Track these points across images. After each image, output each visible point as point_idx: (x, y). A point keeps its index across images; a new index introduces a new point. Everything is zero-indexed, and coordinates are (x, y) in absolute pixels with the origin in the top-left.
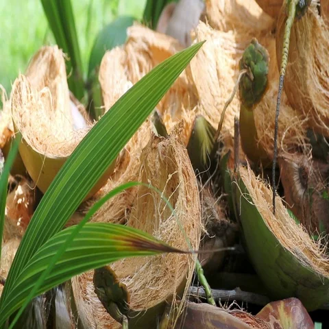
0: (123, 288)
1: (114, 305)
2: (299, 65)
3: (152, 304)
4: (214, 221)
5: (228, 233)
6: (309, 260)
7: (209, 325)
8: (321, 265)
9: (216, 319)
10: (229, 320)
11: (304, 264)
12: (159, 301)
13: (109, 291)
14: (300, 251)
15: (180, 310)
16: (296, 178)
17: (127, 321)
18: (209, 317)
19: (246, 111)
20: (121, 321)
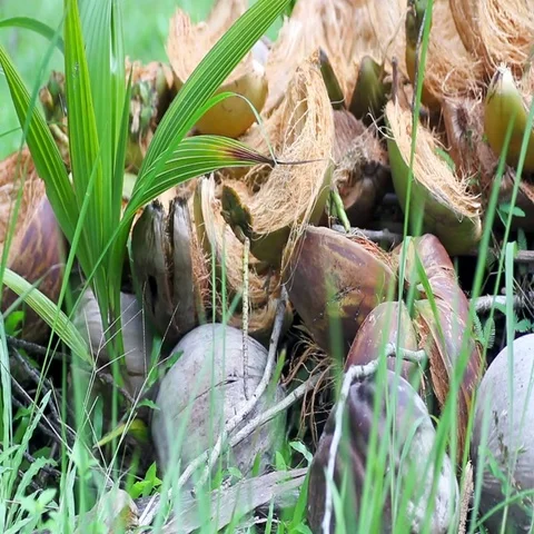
1: (238, 227)
2: (470, 4)
3: (275, 228)
4: (363, 159)
5: (379, 172)
7: (327, 248)
8: (461, 204)
9: (333, 242)
10: (346, 244)
11: (441, 200)
12: (282, 225)
13: (233, 213)
14: (438, 187)
15: (299, 234)
16: (454, 119)
17: (248, 242)
18: (327, 240)
19: (411, 51)
20: (243, 242)
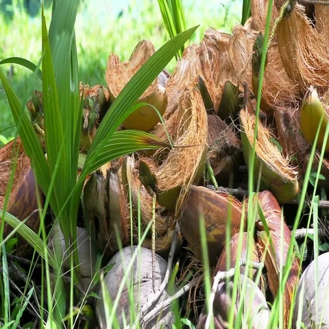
0: (154, 176)
1: (149, 187)
2: (292, 49)
3: (172, 187)
4: (226, 144)
5: (236, 153)
6: (277, 167)
7: (203, 199)
8: (286, 172)
10: (216, 197)
11: (274, 170)
12: (176, 185)
13: (146, 178)
14: (272, 162)
15: (187, 191)
16: (281, 120)
17: (155, 196)
18: (204, 195)
19: (255, 78)
20: (152, 195)
